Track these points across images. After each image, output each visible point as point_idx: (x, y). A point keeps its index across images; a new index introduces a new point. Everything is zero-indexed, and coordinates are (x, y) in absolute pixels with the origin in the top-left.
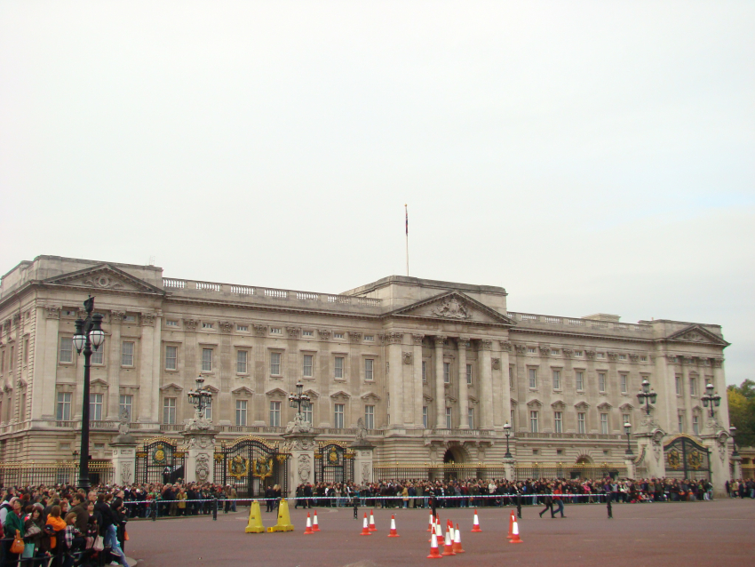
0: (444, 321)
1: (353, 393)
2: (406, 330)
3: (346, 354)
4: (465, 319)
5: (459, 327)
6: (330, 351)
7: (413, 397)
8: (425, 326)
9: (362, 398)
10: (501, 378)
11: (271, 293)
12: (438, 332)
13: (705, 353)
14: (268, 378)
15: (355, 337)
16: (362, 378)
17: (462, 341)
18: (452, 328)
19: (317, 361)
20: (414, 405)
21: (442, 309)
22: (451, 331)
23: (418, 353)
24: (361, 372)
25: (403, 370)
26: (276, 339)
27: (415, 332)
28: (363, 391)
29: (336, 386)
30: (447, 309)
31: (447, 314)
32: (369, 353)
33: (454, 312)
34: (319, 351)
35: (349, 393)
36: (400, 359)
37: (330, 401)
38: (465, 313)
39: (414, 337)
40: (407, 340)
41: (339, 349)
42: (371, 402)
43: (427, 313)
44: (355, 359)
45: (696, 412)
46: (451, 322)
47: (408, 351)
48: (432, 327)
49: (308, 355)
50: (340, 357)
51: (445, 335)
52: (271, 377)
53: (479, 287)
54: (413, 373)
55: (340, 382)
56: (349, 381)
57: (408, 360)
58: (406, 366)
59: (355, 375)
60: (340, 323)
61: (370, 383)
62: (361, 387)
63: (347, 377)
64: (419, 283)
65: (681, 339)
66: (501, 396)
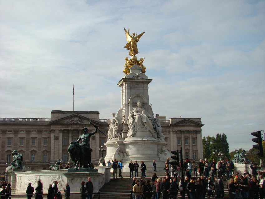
0: (72, 125)
1: (38, 150)
2: (56, 128)
3: (37, 137)
4: (81, 123)
5: (78, 126)
6: (30, 137)
7: (59, 150)
8: (64, 127)
9: (42, 151)
10: (96, 142)
11: (9, 120)
12: (70, 128)
13: (192, 129)
14: (6, 147)
15: (40, 132)
16: (42, 145)
17: (79, 131)
18: (75, 126)
19: (25, 141)
20: (58, 153)
21: (71, 121)
22: (75, 127)
23: (61, 136)
24: (42, 143)
25: (55, 142)
26: (10, 134)
27: (60, 129)
28: (43, 149)
29: (32, 148)
30: (73, 121)
31: (72, 122)
32: (45, 137)
33: (76, 121)
34: (26, 137)
35: (37, 150)
36: (54, 138)
37: (30, 153)
38: (81, 121)
39: (59, 131)
40: (57, 132)
41: (34, 136)
42: (45, 153)
43: (65, 122)
44: (40, 139)
45: (187, 151)
46: (75, 125)
47: (57, 135)
48: (67, 127)
49: (22, 139)
50: (34, 139)
51: (72, 129)
52: (7, 146)
53: (88, 112)
54: (59, 142)
55: (33, 146)
56: (37, 146)
57: (57, 138)
58: (56, 141)
59: (40, 144)
60: (34, 127)
61: (45, 146)
62: (42, 148)
63: (36, 145)
64: (62, 112)
65: (181, 124)
66: (95, 149)
